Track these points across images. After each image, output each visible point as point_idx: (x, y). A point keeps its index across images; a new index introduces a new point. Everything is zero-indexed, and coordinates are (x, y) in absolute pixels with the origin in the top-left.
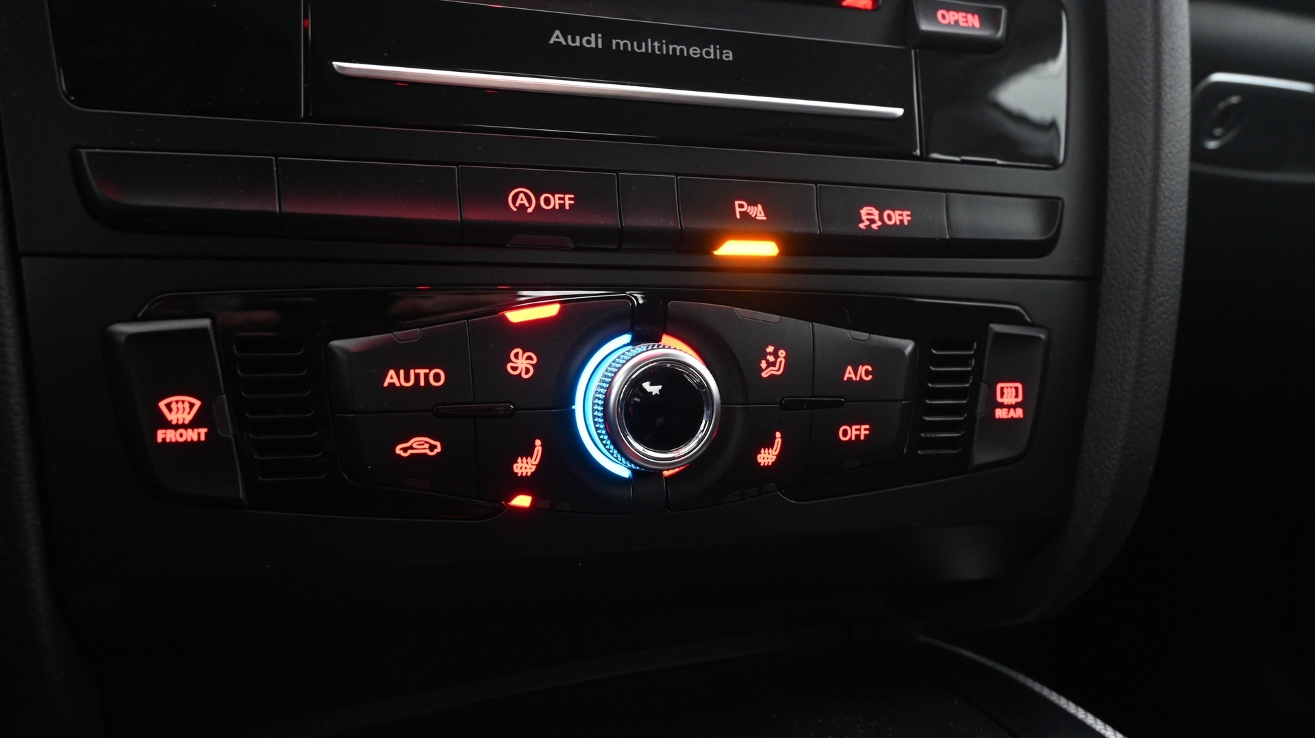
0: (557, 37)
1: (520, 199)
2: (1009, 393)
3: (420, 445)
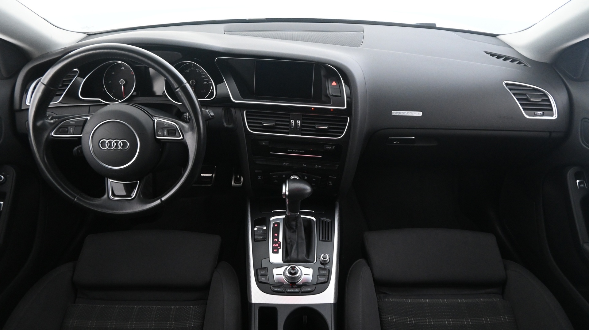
0: (288, 150)
1: (284, 164)
2: (331, 183)
3: (276, 181)
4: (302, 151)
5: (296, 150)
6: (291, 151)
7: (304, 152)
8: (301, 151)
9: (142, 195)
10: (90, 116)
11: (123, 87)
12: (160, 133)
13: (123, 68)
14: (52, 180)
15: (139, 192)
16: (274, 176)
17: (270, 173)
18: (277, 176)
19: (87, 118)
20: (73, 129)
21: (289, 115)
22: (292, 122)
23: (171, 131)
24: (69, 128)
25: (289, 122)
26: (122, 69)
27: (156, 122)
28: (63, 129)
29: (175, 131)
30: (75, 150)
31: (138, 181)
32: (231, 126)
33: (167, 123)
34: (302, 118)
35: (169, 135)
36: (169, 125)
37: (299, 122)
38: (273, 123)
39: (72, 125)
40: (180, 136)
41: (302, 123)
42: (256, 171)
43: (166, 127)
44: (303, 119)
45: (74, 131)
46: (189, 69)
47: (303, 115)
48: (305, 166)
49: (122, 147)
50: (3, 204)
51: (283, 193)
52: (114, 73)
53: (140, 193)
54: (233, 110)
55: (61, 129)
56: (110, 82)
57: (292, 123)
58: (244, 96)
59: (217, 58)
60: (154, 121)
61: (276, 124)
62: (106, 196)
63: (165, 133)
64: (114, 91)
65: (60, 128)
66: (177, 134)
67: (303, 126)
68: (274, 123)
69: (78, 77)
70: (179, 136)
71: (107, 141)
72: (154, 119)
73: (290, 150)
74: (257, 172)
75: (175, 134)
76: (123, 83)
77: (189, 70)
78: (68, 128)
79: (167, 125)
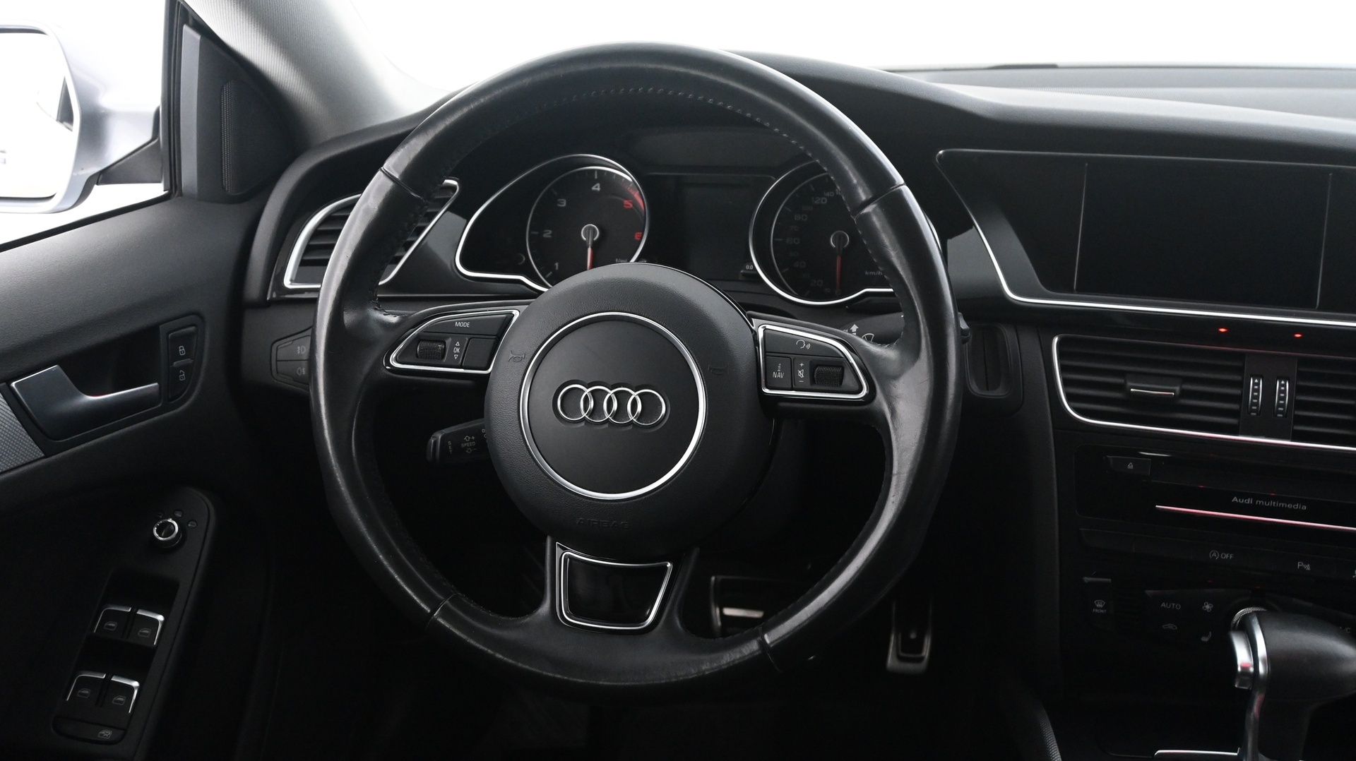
0: (1235, 499)
1: (1214, 554)
3: (1170, 626)
4: (1297, 506)
5: (1268, 499)
6: (1249, 501)
7: (1305, 508)
8: (1289, 506)
9: (680, 619)
10: (525, 307)
11: (589, 250)
12: (778, 375)
13: (597, 188)
14: (363, 529)
15: (669, 604)
16: (1163, 605)
17: (1149, 592)
18: (1178, 607)
19: (511, 313)
20: (461, 347)
21: (1241, 356)
22: (1256, 386)
23: (824, 369)
24: (448, 341)
25: (1243, 385)
26: (594, 188)
27: (761, 335)
28: (428, 344)
29: (839, 370)
30: (435, 442)
31: (669, 565)
32: (999, 392)
33: (808, 341)
34: (1298, 372)
35: (815, 383)
36: (816, 345)
37: (1283, 388)
38: (1175, 385)
39: (459, 333)
40: (860, 390)
41: (1296, 390)
42: (1087, 579)
43: (804, 354)
44: (1301, 376)
45: (464, 353)
46: (828, 194)
47: (1302, 361)
48: (1308, 567)
49: (640, 417)
50: (164, 623)
51: (1239, 669)
52: (564, 203)
53: (676, 607)
54: (1008, 334)
55: (424, 344)
56: (548, 234)
57: (1254, 390)
58: (1055, 282)
59: (941, 152)
60: (755, 334)
61: (1185, 394)
62: (545, 608)
63: (801, 374)
64: (557, 264)
65: (418, 339)
66: (848, 381)
67: (1300, 405)
68: (1177, 388)
69: (449, 213)
70: (857, 387)
71: (587, 391)
72: (754, 328)
73: (1240, 496)
74: (1090, 583)
75: (842, 376)
76: (594, 237)
77: (828, 198)
78: (445, 343)
79: (808, 346)
